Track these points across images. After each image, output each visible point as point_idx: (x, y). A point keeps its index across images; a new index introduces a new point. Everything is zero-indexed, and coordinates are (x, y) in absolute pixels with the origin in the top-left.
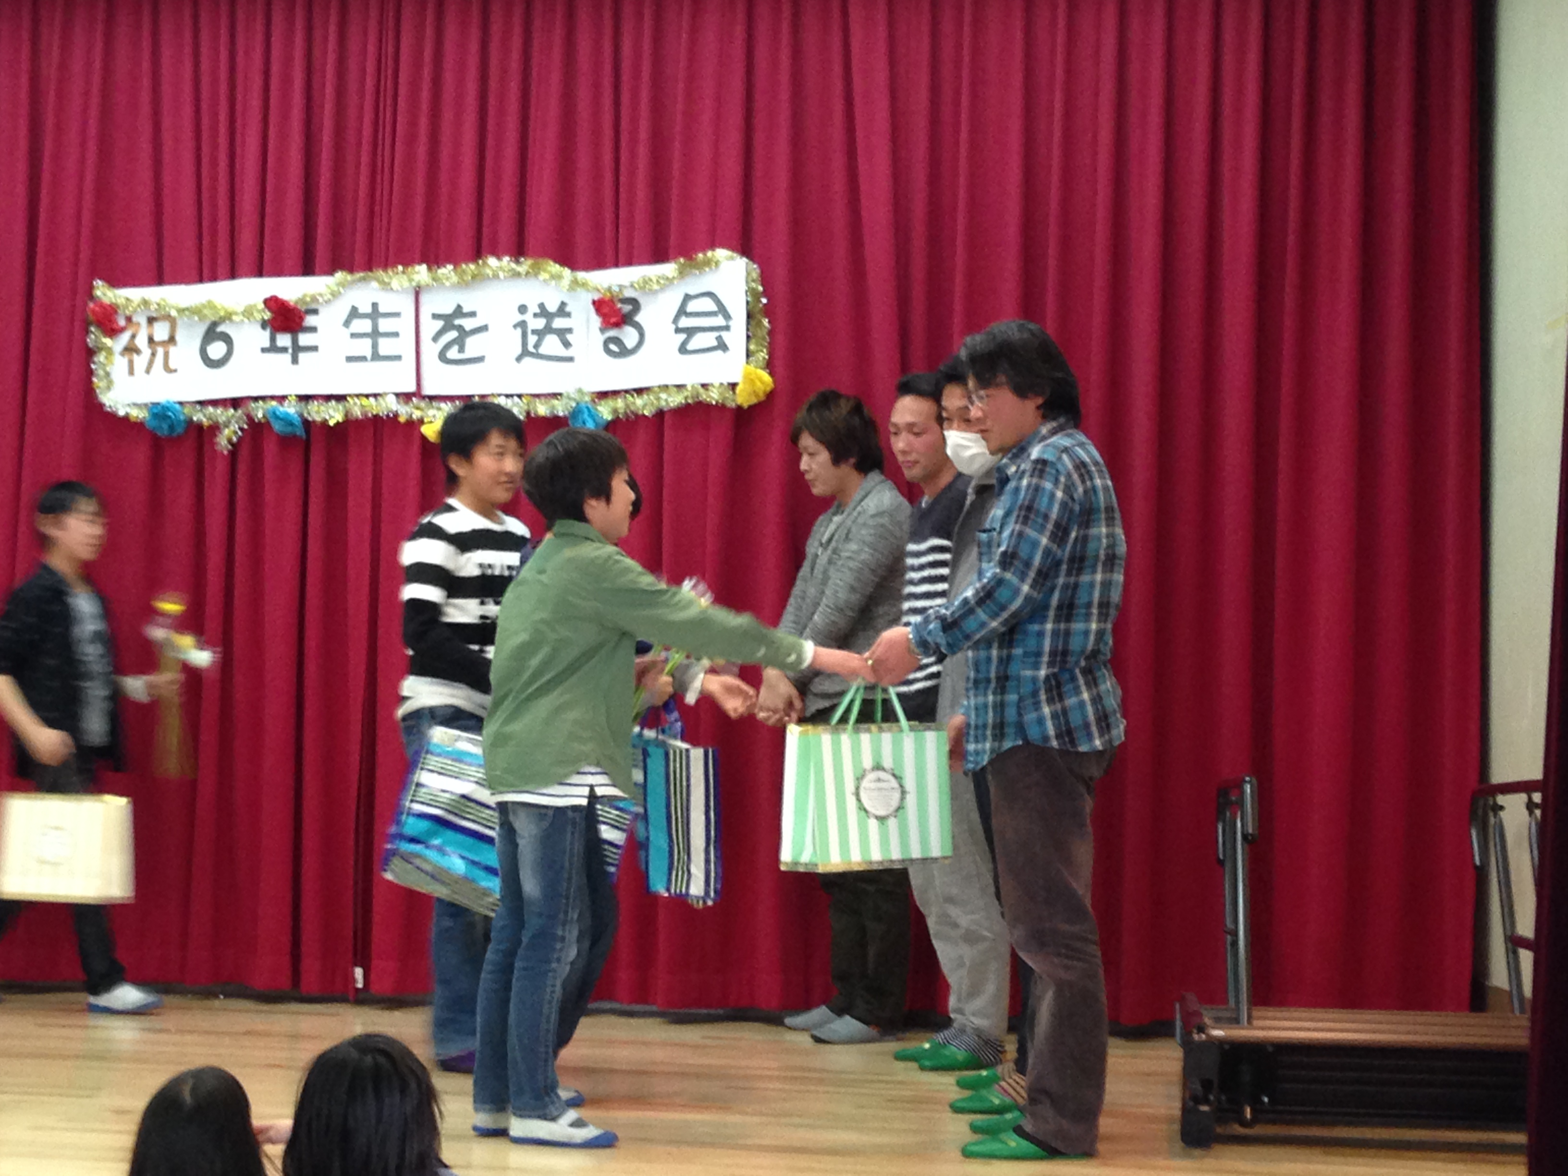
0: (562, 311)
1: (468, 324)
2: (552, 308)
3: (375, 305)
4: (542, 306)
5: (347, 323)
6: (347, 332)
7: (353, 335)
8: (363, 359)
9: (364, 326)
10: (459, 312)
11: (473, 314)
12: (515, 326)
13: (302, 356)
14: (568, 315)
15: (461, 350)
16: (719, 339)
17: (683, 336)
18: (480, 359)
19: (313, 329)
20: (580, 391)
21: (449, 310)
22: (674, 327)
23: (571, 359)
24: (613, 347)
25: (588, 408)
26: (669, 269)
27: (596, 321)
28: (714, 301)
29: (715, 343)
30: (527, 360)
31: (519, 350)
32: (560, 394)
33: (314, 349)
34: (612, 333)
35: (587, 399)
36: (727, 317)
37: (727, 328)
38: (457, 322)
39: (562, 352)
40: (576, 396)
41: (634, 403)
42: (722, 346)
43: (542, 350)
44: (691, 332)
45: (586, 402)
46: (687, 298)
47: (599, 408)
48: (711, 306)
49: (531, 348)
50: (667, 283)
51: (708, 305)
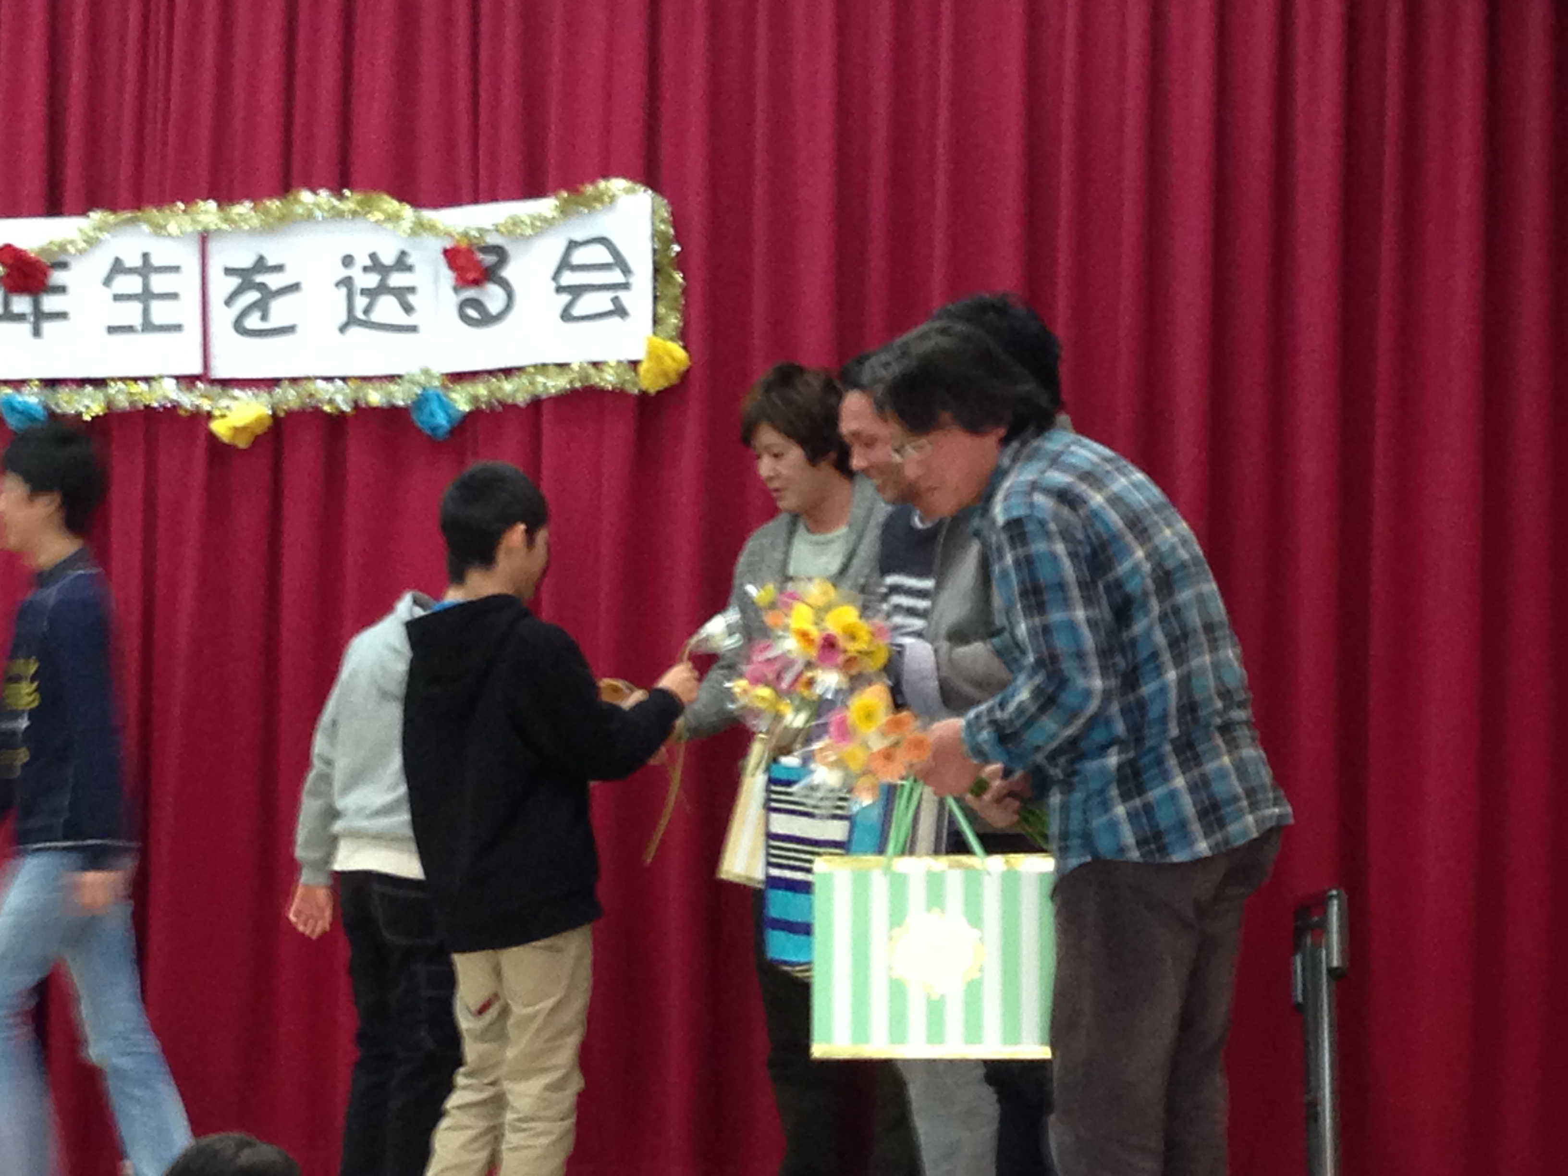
0: (402, 264)
1: (274, 281)
2: (388, 258)
3: (146, 256)
4: (373, 256)
5: (108, 281)
6: (108, 293)
7: (117, 298)
8: (130, 329)
9: (133, 284)
10: (261, 266)
11: (279, 268)
12: (337, 285)
13: (47, 327)
14: (409, 268)
15: (264, 318)
16: (615, 300)
17: (566, 298)
18: (290, 329)
19: (61, 289)
20: (426, 372)
21: (246, 261)
22: (553, 285)
23: (413, 329)
24: (472, 313)
25: (438, 396)
26: (546, 206)
27: (447, 277)
28: (608, 248)
29: (610, 307)
30: (355, 331)
31: (343, 317)
32: (400, 377)
33: (62, 315)
34: (470, 293)
35: (436, 383)
36: (626, 270)
37: (625, 286)
38: (259, 279)
39: (403, 319)
40: (422, 379)
41: (500, 388)
42: (620, 311)
43: (376, 316)
44: (577, 291)
45: (436, 387)
46: (573, 245)
47: (454, 396)
48: (605, 256)
49: (360, 315)
50: (544, 225)
51: (601, 254)
